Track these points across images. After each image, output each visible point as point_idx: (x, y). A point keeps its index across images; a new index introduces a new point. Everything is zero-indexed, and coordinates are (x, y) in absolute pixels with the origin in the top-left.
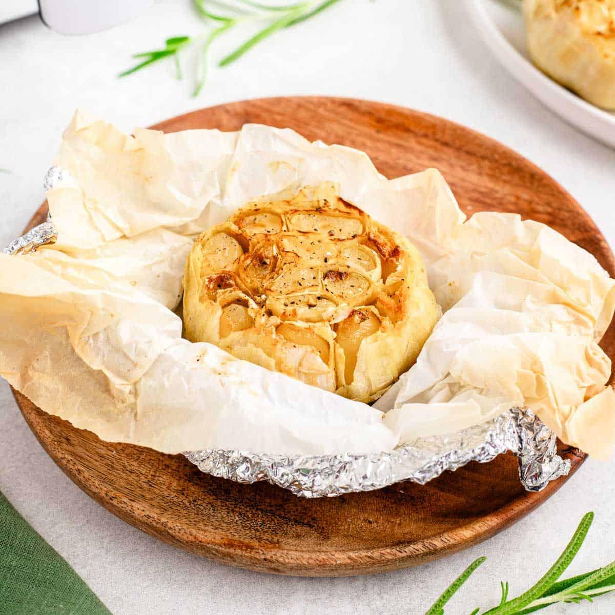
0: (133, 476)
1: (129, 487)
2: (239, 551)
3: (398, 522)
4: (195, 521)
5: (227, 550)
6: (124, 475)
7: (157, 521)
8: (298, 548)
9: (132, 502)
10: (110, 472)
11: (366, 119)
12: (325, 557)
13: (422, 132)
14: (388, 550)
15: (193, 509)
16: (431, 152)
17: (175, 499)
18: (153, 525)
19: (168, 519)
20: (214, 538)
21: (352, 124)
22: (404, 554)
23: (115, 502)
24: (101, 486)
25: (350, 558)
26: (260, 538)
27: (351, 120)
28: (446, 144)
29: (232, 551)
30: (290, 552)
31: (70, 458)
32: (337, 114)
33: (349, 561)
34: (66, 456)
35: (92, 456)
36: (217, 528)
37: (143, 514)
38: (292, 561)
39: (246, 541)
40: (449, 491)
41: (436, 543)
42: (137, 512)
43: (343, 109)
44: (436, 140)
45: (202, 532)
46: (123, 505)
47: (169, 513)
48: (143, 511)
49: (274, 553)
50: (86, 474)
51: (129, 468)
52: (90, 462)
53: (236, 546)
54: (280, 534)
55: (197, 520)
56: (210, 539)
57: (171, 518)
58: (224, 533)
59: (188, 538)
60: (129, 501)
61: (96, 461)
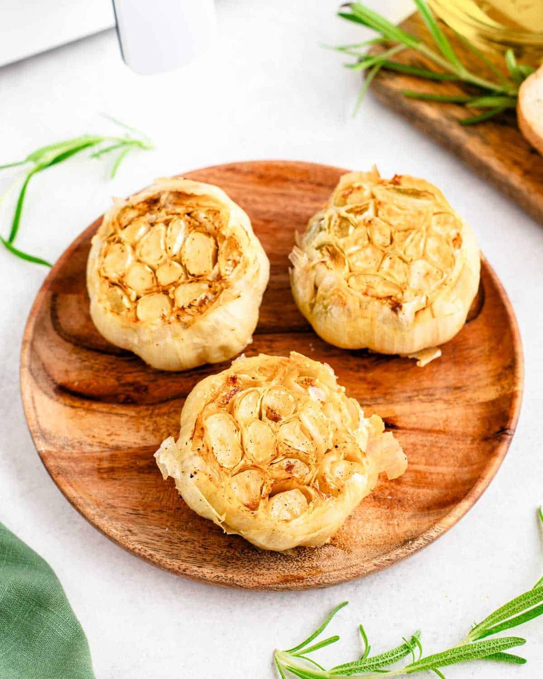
0: (189, 544)
1: (191, 555)
2: (294, 583)
3: (396, 523)
4: (251, 568)
5: (285, 585)
6: (182, 546)
7: (225, 578)
8: (335, 568)
9: (200, 569)
10: (172, 547)
11: (250, 178)
12: (357, 570)
13: (298, 178)
14: (400, 551)
15: (244, 558)
16: (311, 194)
17: (228, 554)
18: (223, 582)
19: (232, 574)
20: (272, 579)
21: (240, 185)
22: (412, 550)
23: (188, 572)
24: (173, 563)
25: (375, 565)
26: (303, 567)
27: (238, 182)
28: (320, 185)
29: (288, 585)
30: (331, 574)
31: (140, 547)
32: (225, 179)
33: (375, 567)
34: (137, 546)
35: (153, 538)
36: (268, 569)
37: (213, 575)
38: (335, 580)
39: (295, 573)
40: (424, 487)
41: (431, 534)
42: (208, 576)
43: (229, 174)
44: (311, 183)
45: (261, 577)
46: (196, 573)
47: (229, 568)
48: (212, 573)
49: (320, 578)
50: (158, 557)
51: (183, 539)
52: (154, 544)
53: (291, 581)
54: (315, 558)
55: (251, 566)
56: (269, 581)
57: (234, 571)
58: (275, 571)
59: (253, 584)
60: (198, 568)
61: (158, 541)
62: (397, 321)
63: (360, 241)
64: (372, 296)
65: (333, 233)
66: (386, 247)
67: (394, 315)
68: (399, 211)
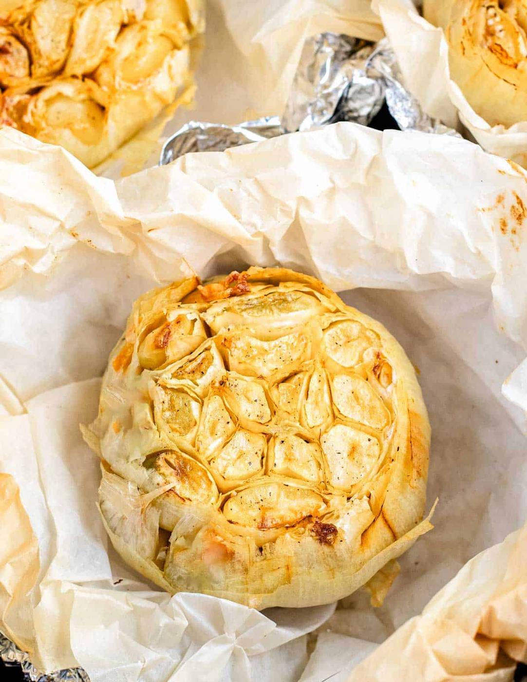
62: (334, 556)
63: (220, 428)
64: (277, 527)
65: (166, 428)
66: (266, 424)
67: (326, 549)
68: (265, 345)
